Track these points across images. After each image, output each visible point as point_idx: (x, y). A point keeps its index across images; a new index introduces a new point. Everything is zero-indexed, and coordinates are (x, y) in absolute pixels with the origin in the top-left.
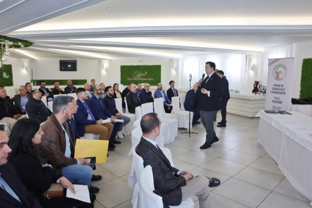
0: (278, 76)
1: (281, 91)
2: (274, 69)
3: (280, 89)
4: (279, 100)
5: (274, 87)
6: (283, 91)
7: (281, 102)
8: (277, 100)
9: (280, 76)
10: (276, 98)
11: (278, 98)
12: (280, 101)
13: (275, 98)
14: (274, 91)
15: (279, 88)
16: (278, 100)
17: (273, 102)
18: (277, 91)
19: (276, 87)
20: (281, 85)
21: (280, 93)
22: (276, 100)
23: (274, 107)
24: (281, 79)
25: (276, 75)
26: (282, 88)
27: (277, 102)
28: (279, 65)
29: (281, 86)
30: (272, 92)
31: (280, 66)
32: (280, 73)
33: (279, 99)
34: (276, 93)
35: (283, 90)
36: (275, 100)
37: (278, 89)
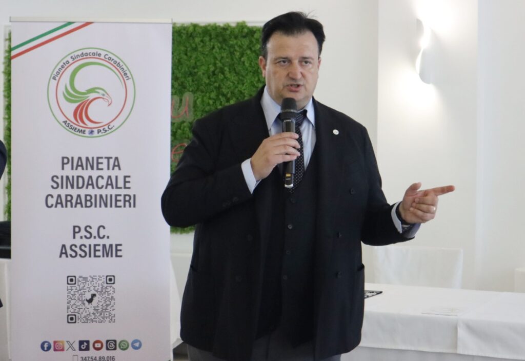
0: (81, 112)
1: (110, 191)
2: (56, 76)
3: (102, 182)
4: (101, 242)
5: (60, 173)
6: (123, 192)
7: (112, 251)
8: (92, 242)
9: (97, 111)
10: (83, 233)
11: (95, 233)
12: (107, 242)
13: (76, 230)
14: (63, 192)
15: (95, 174)
16: (98, 241)
17: (63, 252)
18: (83, 192)
19: (80, 172)
20: (105, 161)
21: (104, 202)
22: (87, 242)
23: (71, 280)
24: (106, 129)
25: (69, 109)
26: (113, 173)
27: (92, 252)
28: (84, 55)
29: (104, 166)
30: (52, 201)
31: (87, 57)
32: (92, 96)
33: (102, 233)
34: (79, 203)
35: (121, 184)
36: (78, 242)
37: (91, 183)
